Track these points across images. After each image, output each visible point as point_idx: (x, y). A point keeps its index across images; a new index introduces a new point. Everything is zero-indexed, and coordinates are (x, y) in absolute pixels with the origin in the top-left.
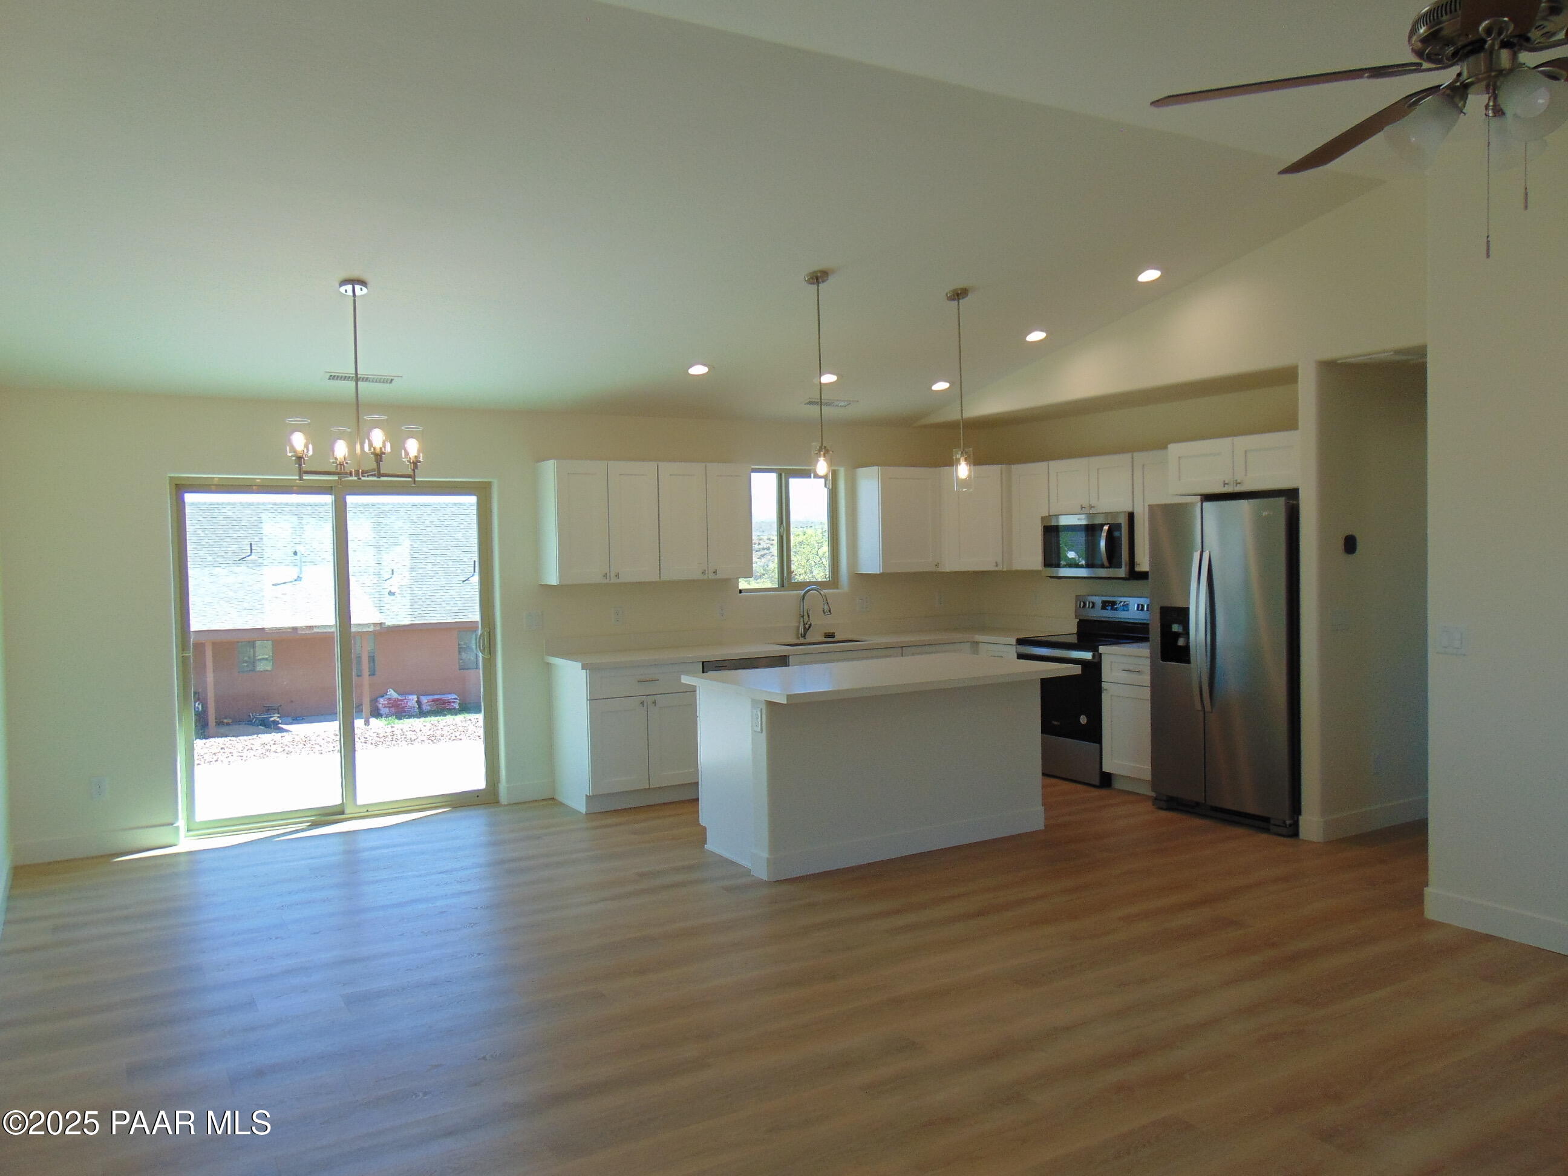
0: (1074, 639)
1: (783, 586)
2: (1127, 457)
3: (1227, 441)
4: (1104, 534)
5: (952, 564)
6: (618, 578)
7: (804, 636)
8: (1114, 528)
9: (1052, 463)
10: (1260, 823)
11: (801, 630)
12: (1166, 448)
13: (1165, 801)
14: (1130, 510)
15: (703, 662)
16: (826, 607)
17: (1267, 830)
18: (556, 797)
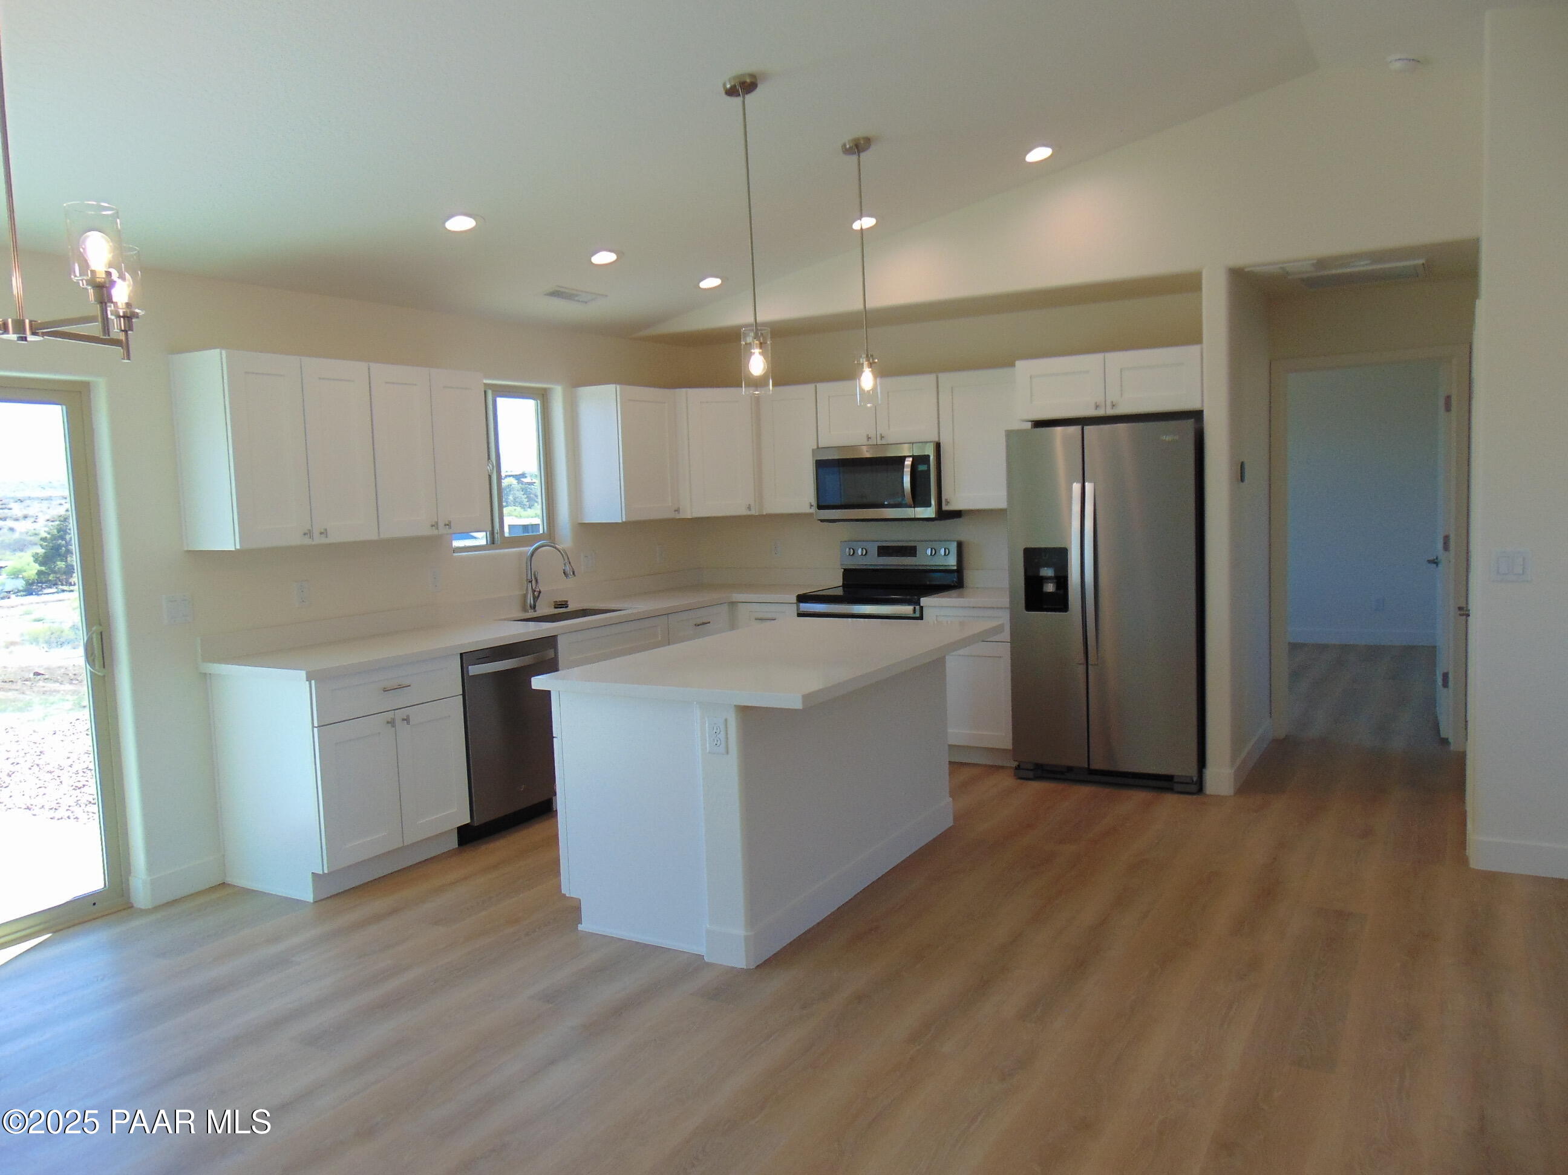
0: (840, 592)
1: (494, 544)
2: (929, 379)
3: (1098, 357)
4: (907, 471)
5: (693, 510)
6: (327, 537)
7: (534, 607)
8: (920, 460)
9: (821, 386)
10: (1163, 783)
11: (530, 600)
12: (1012, 365)
13: (1031, 770)
14: (937, 440)
15: (461, 654)
16: (568, 568)
17: (1170, 790)
18: (229, 880)
